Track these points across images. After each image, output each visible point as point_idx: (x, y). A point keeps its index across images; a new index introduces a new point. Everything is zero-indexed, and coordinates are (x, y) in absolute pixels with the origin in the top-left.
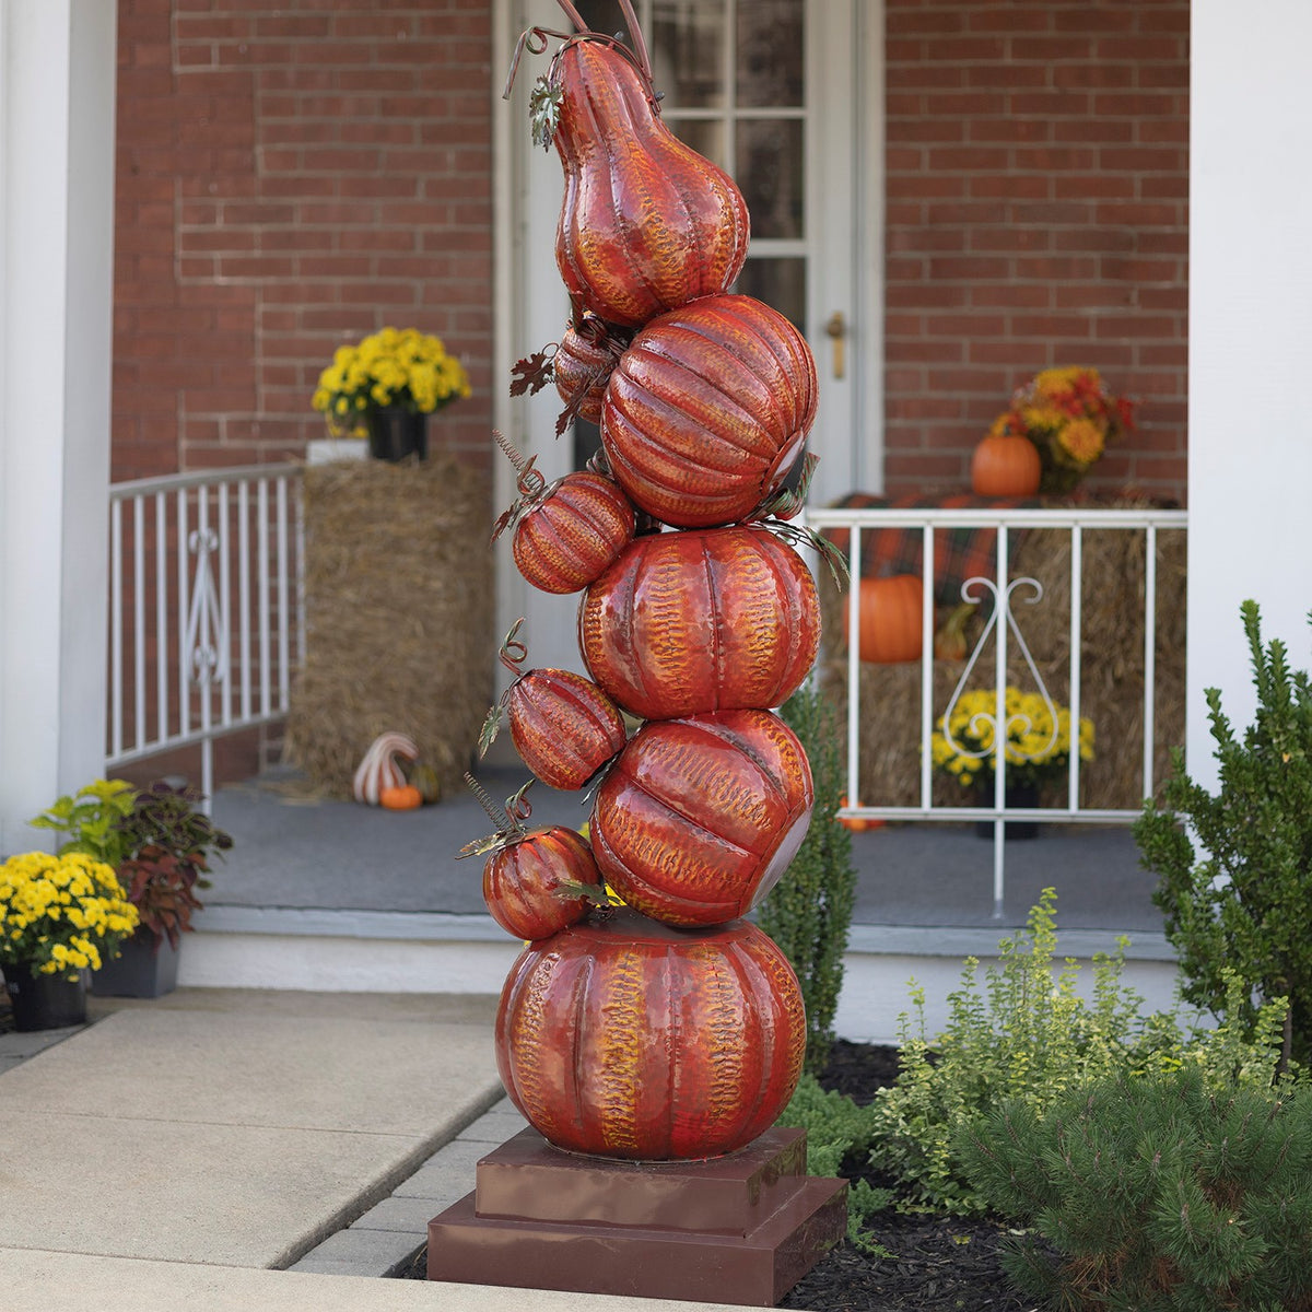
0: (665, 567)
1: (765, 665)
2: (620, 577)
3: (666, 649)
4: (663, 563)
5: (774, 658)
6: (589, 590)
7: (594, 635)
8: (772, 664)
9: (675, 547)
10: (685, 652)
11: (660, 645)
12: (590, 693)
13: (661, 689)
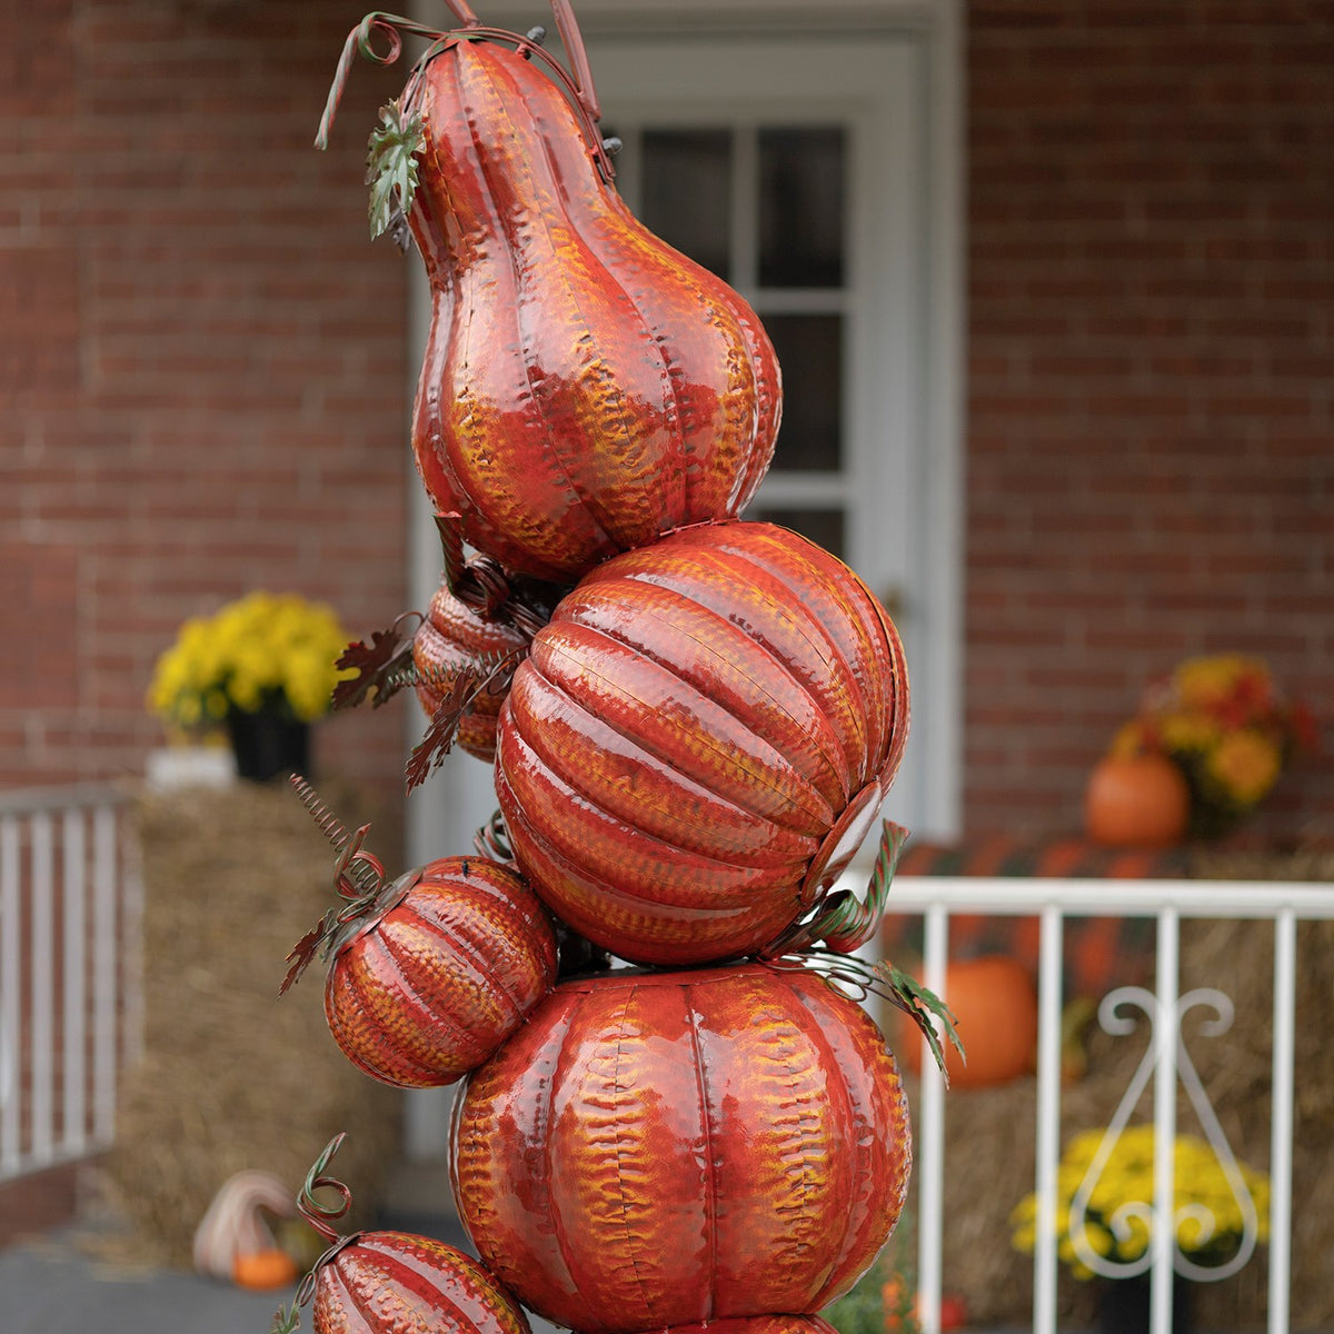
0: (614, 1044)
1: (804, 1236)
2: (528, 1062)
3: (614, 1204)
4: (609, 1039)
5: (823, 1222)
6: (469, 1082)
7: (478, 1173)
8: (817, 1233)
9: (633, 1005)
10: (649, 1212)
11: (599, 1198)
12: (466, 1282)
13: (604, 1280)
